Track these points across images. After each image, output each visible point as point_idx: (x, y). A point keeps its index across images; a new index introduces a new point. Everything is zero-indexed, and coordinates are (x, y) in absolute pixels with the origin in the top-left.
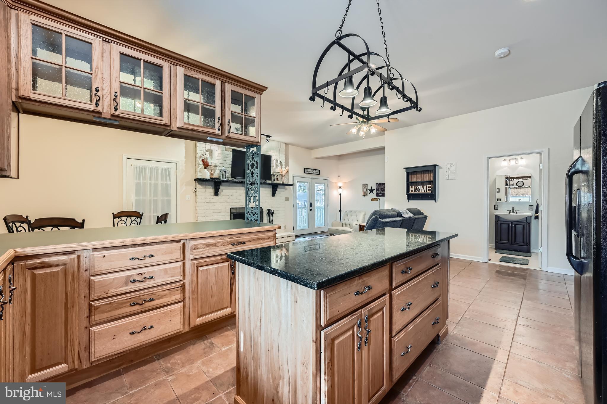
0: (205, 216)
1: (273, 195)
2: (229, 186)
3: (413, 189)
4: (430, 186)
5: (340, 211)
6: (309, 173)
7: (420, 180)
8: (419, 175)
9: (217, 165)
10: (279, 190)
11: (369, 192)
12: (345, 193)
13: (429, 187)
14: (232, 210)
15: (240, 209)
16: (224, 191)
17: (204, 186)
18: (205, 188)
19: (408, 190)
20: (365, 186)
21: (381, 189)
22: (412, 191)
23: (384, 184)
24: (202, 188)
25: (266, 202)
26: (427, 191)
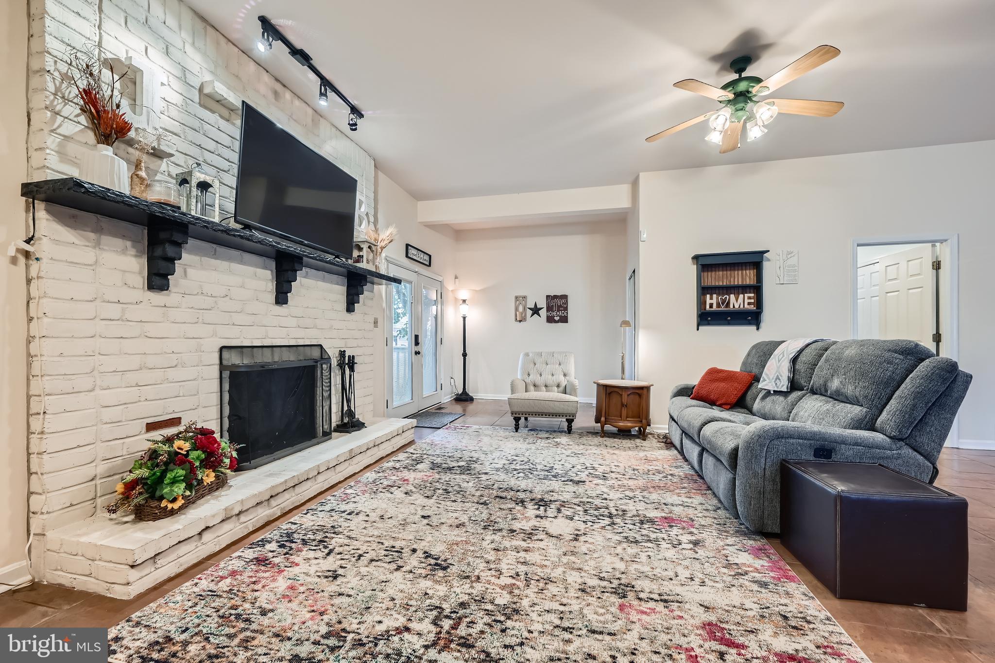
1: (350, 308)
2: (215, 256)
3: (714, 301)
4: (752, 295)
5: (465, 355)
6: (414, 257)
7: (723, 282)
8: (721, 273)
9: (164, 148)
11: (529, 312)
12: (476, 316)
13: (749, 298)
14: (226, 354)
16: (190, 271)
18: (97, 245)
19: (701, 303)
20: (520, 299)
21: (559, 308)
22: (711, 306)
23: (565, 297)
24: (77, 242)
25: (331, 328)
26: (746, 306)
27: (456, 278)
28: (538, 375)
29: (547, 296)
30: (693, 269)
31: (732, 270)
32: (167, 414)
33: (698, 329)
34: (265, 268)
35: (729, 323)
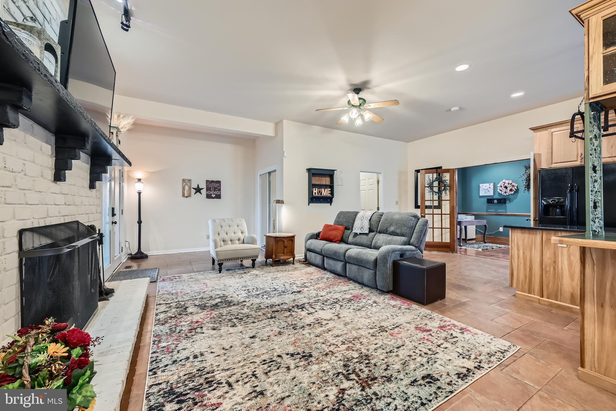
1: (93, 185)
4: (330, 189)
5: (140, 222)
7: (319, 183)
8: (318, 178)
11: (193, 191)
12: (149, 193)
20: (186, 182)
21: (215, 188)
22: (315, 193)
23: (219, 182)
26: (328, 194)
28: (225, 234)
29: (207, 181)
31: (322, 177)
33: (309, 205)
34: (48, 142)
35: (321, 202)
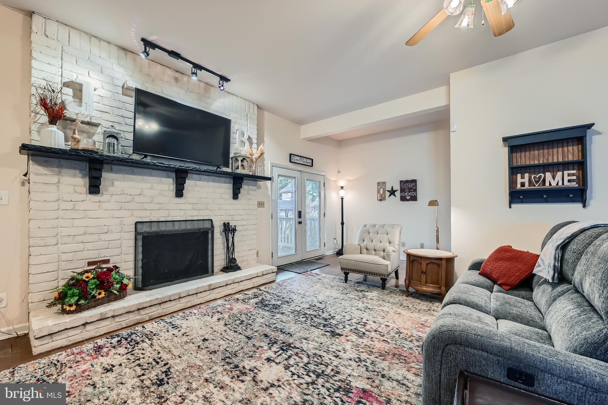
0: (57, 244)
1: (235, 196)
2: (133, 173)
3: (526, 180)
4: (575, 172)
5: (343, 224)
6: (297, 162)
7: (539, 161)
8: (536, 152)
9: (93, 121)
10: (245, 188)
11: (388, 194)
13: (569, 175)
14: (139, 226)
15: (160, 223)
16: (116, 183)
17: (56, 169)
18: (59, 174)
19: (512, 182)
20: (381, 185)
21: (410, 190)
22: (523, 184)
23: (414, 181)
24: (48, 173)
25: (220, 209)
26: (566, 183)
27: (339, 172)
28: (371, 242)
29: (401, 181)
30: (505, 151)
31: (550, 148)
32: (101, 257)
33: (510, 207)
34: (169, 177)
35: (546, 201)
